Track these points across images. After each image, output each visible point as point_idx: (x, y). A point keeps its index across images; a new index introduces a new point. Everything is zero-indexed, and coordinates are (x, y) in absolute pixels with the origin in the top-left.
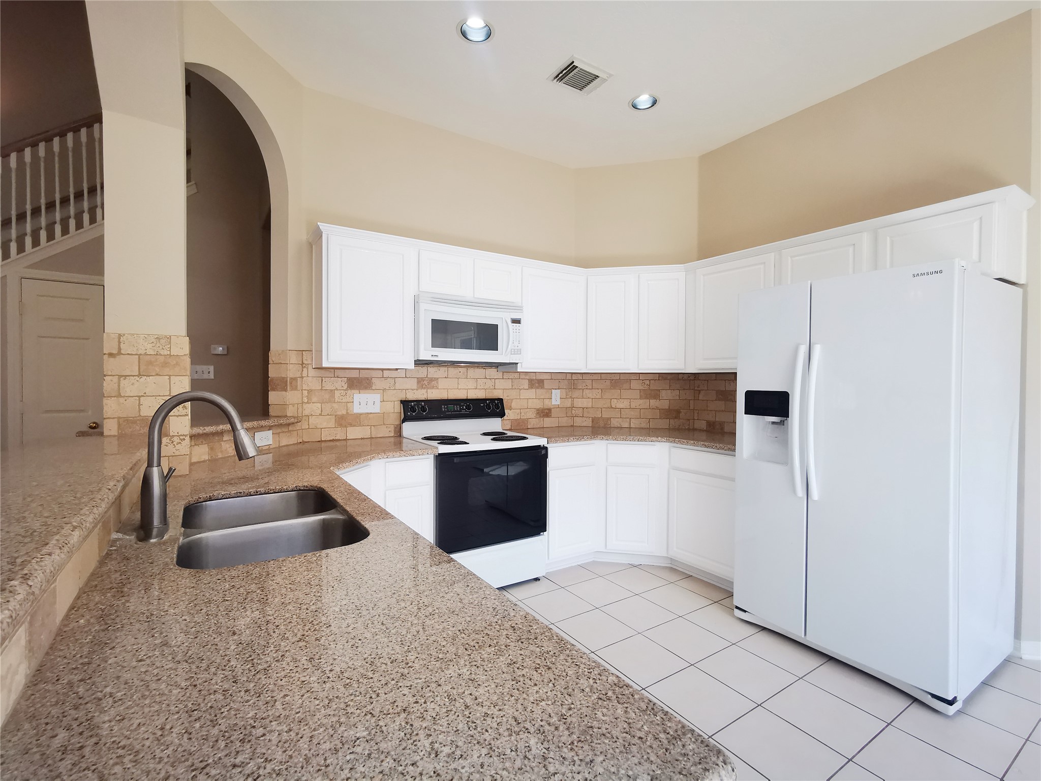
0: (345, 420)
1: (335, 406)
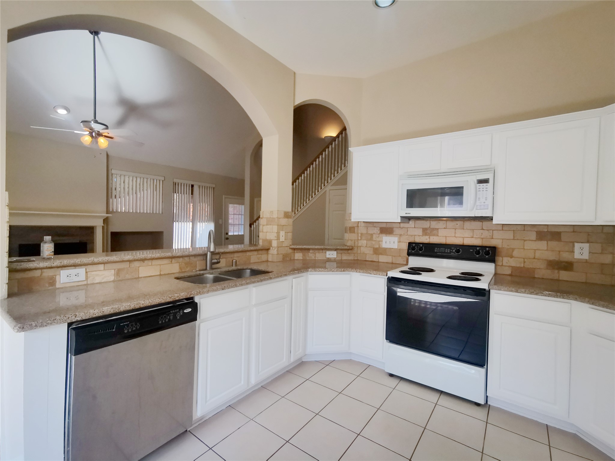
0: (378, 251)
1: (374, 243)
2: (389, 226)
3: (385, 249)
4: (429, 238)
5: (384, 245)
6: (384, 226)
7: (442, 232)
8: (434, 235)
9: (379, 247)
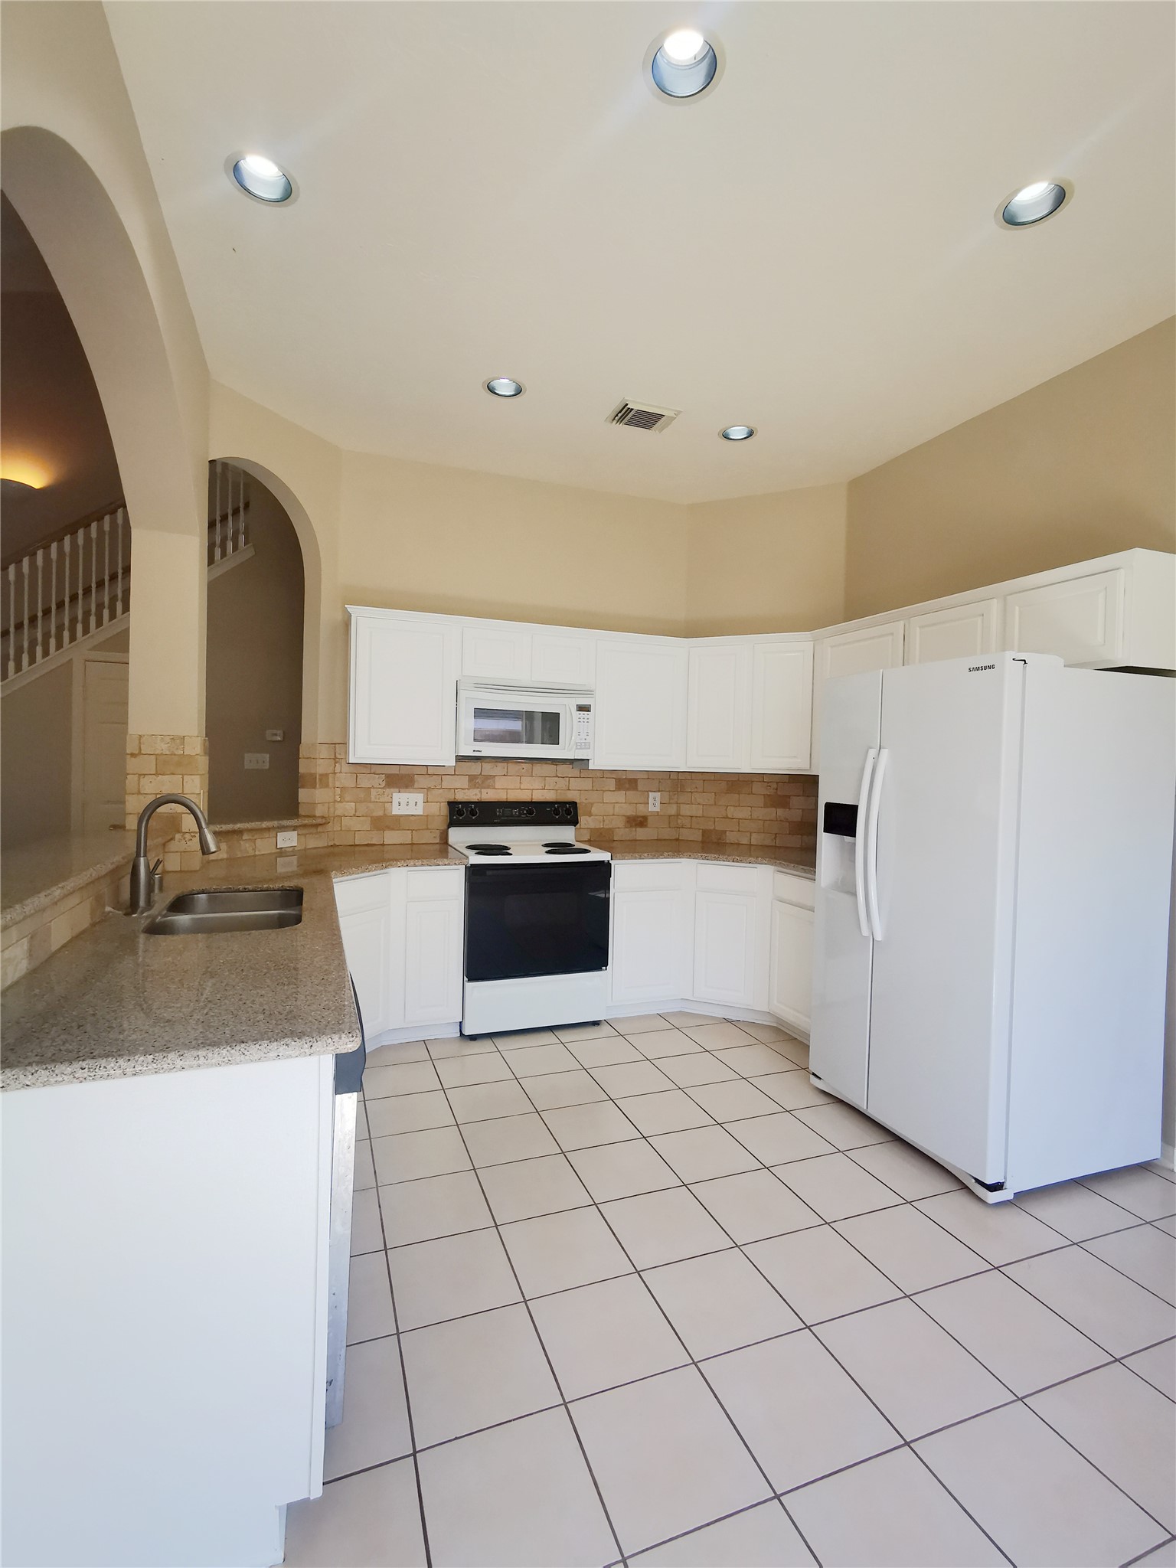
0: (384, 822)
1: (371, 806)
2: (404, 771)
3: (398, 818)
4: (481, 792)
5: (396, 810)
6: (395, 771)
7: (500, 783)
8: (488, 787)
9: (385, 814)
